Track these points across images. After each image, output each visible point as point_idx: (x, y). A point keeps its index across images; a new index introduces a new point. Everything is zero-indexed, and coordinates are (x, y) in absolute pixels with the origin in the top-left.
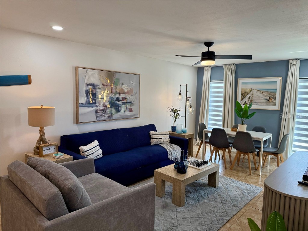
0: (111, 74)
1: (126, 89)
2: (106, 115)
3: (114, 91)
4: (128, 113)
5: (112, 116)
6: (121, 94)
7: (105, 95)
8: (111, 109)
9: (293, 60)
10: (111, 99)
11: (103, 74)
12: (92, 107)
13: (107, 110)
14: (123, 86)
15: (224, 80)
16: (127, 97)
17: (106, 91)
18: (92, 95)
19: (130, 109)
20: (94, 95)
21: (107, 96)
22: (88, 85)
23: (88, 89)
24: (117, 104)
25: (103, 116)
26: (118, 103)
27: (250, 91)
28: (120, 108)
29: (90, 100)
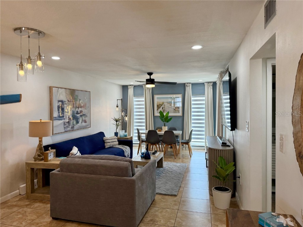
0: (72, 92)
1: (82, 104)
2: (70, 126)
3: (75, 106)
4: (84, 124)
5: (74, 127)
6: (79, 108)
7: (69, 109)
8: (73, 120)
9: (188, 83)
10: (73, 112)
11: (68, 91)
12: (61, 120)
13: (71, 122)
14: (80, 101)
15: (144, 95)
16: (83, 111)
17: (70, 106)
18: (62, 110)
19: (85, 120)
20: (63, 109)
21: (70, 110)
22: (59, 101)
23: (59, 105)
24: (77, 116)
25: (68, 127)
27: (163, 104)
28: (78, 120)
29: (60, 114)
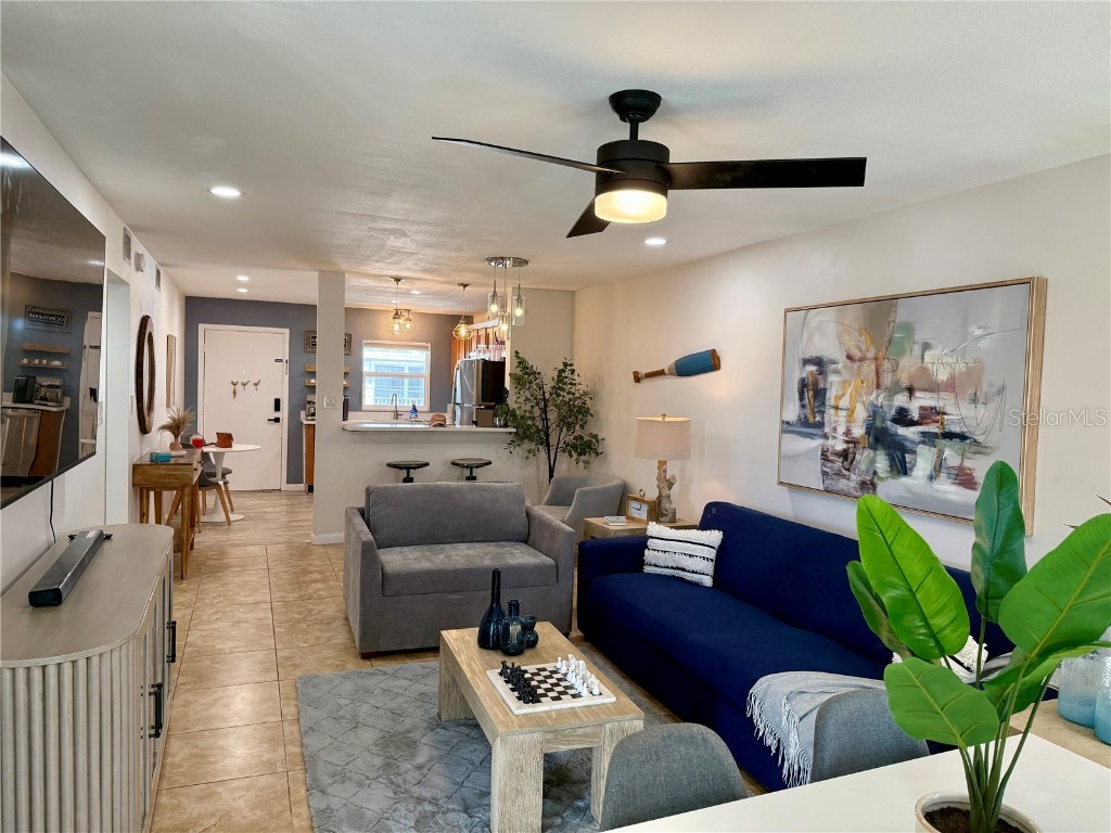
0: (880, 312)
1: (941, 369)
2: (853, 477)
3: (887, 380)
4: (949, 489)
5: (874, 485)
6: (918, 394)
8: (873, 452)
10: (875, 413)
11: (852, 315)
13: (858, 457)
14: (927, 354)
16: (948, 410)
17: (857, 381)
18: (814, 397)
19: (961, 468)
23: (804, 375)
24: (896, 435)
25: (844, 476)
26: (902, 431)
28: (908, 457)
29: (809, 411)
